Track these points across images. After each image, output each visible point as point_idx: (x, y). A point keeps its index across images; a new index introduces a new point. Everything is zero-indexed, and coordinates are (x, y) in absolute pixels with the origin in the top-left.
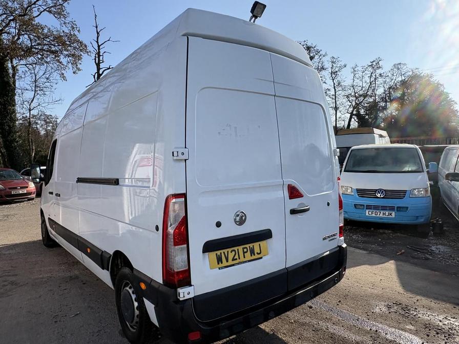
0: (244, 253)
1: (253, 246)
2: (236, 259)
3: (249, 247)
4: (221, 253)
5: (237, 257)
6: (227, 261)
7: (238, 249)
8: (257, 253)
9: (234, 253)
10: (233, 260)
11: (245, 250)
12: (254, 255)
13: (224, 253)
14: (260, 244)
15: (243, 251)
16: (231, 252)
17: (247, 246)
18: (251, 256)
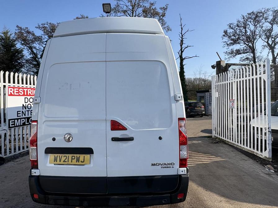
0: (72, 159)
1: (79, 156)
2: (66, 162)
3: (77, 156)
4: (57, 156)
5: (67, 160)
6: (60, 161)
7: (68, 156)
8: (81, 162)
9: (65, 157)
10: (64, 161)
11: (73, 158)
12: (79, 162)
13: (59, 156)
14: (84, 156)
15: (72, 158)
16: (64, 157)
17: (75, 155)
18: (77, 162)
